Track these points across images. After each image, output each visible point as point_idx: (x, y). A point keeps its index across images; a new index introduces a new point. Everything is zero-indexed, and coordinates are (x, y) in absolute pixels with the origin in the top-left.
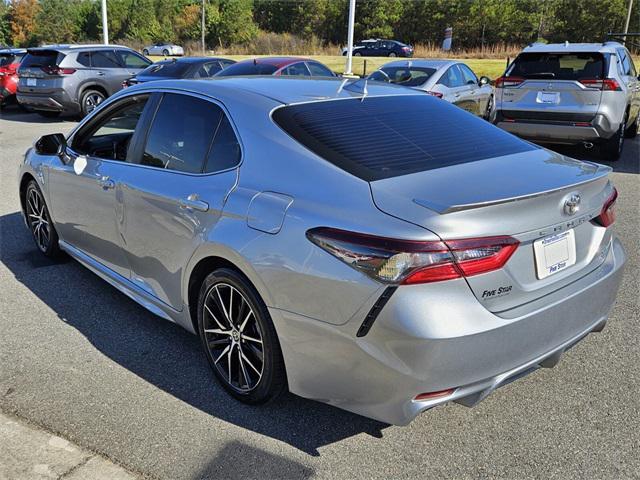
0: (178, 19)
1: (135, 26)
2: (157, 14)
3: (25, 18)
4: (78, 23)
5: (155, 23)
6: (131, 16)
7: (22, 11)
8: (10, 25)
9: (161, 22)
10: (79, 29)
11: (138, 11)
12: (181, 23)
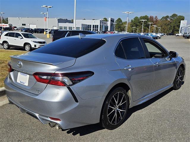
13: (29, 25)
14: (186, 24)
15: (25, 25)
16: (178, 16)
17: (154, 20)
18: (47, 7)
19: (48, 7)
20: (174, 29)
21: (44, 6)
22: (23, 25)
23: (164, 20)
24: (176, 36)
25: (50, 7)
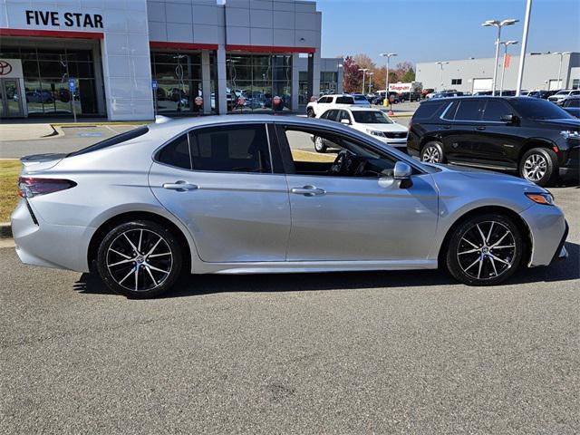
13: (471, 81)
15: (459, 82)
18: (498, 23)
19: (502, 24)
21: (488, 23)
22: (454, 82)
25: (510, 24)
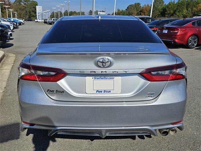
0: (194, 9)
1: (178, 12)
2: (187, 7)
3: (145, 11)
4: (160, 12)
5: (185, 10)
6: (177, 9)
7: (145, 9)
8: (141, 13)
9: (187, 10)
10: (160, 14)
11: (180, 7)
12: (195, 10)
14: (42, 10)
16: (31, 1)
17: (7, 3)
20: (30, 14)
23: (18, 4)
24: (35, 22)
